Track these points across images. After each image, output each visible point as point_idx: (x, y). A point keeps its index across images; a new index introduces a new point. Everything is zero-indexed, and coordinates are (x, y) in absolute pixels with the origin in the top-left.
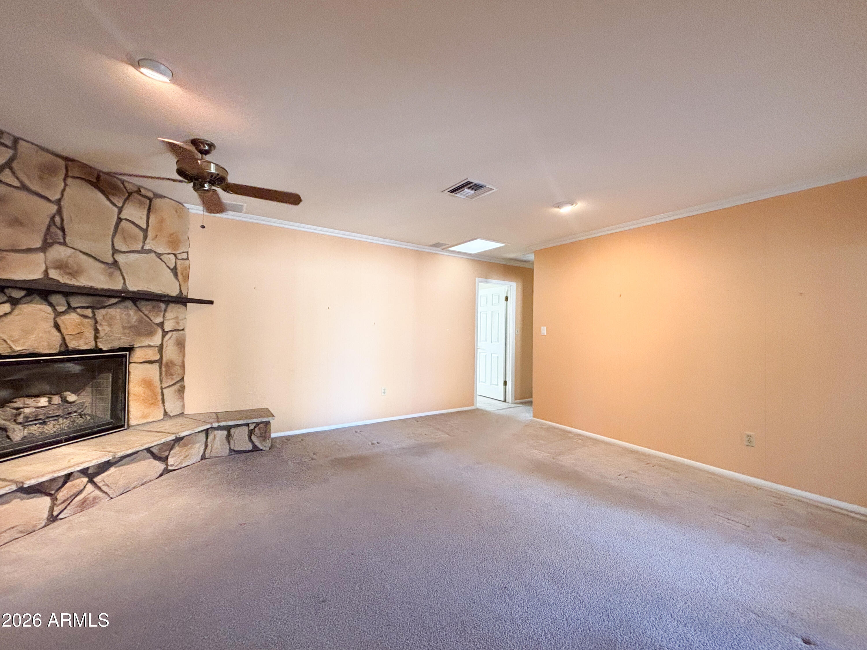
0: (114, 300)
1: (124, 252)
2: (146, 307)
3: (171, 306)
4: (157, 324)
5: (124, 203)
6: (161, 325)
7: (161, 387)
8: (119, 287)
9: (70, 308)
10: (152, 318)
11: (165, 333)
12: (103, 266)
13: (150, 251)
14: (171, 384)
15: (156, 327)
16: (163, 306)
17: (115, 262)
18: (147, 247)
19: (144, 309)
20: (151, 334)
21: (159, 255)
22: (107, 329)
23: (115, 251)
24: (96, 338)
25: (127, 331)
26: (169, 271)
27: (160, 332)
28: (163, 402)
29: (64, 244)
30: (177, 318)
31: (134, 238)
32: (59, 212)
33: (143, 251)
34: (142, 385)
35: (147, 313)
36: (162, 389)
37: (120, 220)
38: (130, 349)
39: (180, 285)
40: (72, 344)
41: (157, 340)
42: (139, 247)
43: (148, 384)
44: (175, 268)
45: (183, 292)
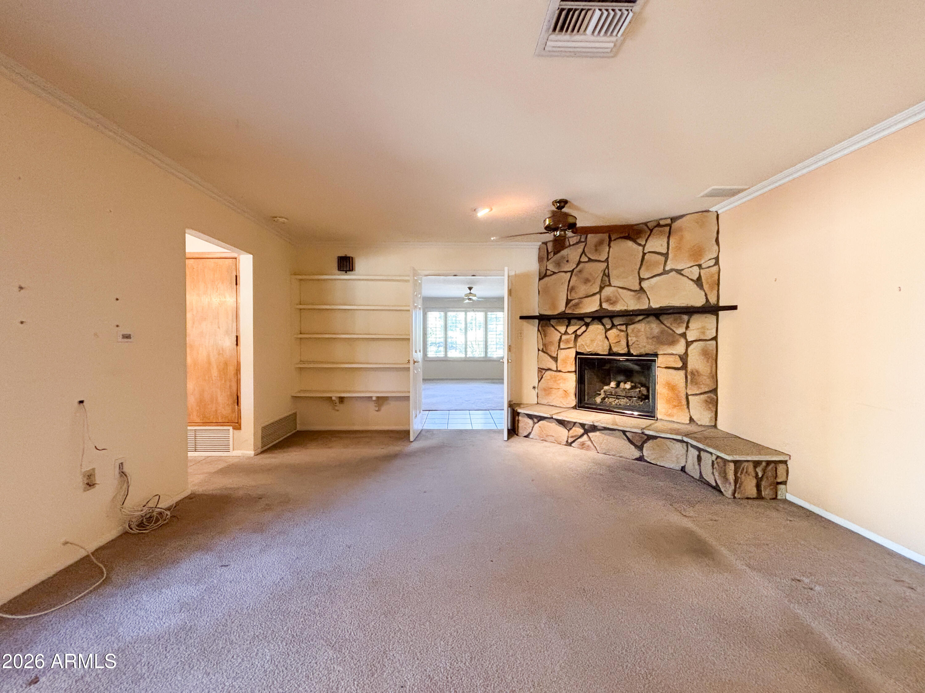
0: (640, 318)
1: (648, 279)
2: (668, 320)
3: (695, 317)
4: (680, 335)
5: (646, 241)
6: (684, 335)
7: (687, 393)
8: (645, 307)
9: (613, 326)
10: (674, 329)
11: (688, 344)
12: (632, 293)
13: (672, 270)
14: (697, 393)
15: (678, 337)
16: (686, 317)
17: (642, 288)
18: (667, 268)
19: (665, 322)
20: (673, 343)
21: (679, 272)
22: (634, 339)
23: (641, 280)
24: (628, 346)
25: (650, 341)
26: (691, 283)
27: (683, 342)
28: (688, 407)
29: (610, 285)
30: (703, 328)
31: (657, 263)
32: (608, 267)
33: (665, 272)
34: (667, 388)
35: (668, 325)
36: (687, 396)
37: (644, 254)
38: (656, 355)
39: (706, 295)
40: (615, 349)
41: (680, 348)
42: (660, 270)
43: (672, 388)
44: (699, 278)
45: (710, 300)
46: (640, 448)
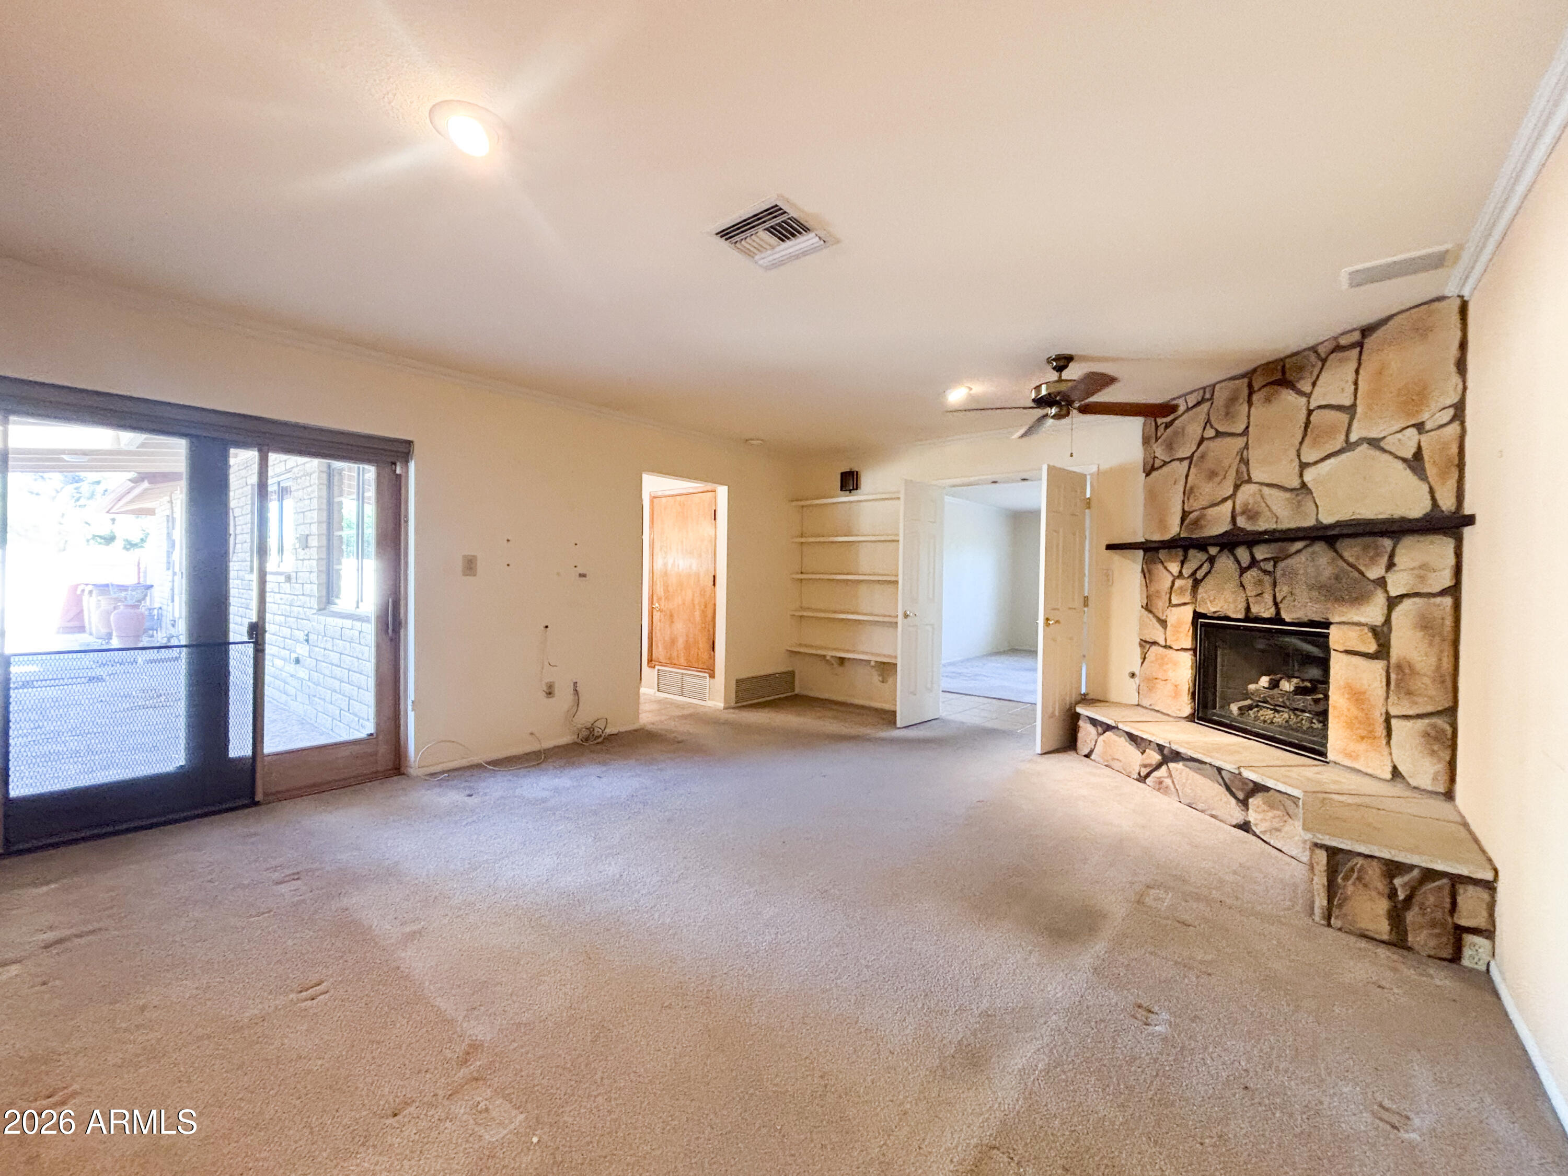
0: (1299, 545)
1: (1316, 463)
2: (1351, 550)
3: (1408, 542)
4: (1373, 581)
5: (1314, 384)
6: (1381, 582)
7: (1387, 713)
8: (1310, 522)
9: (1254, 563)
10: (1363, 568)
11: (1393, 603)
12: (1288, 495)
13: (1362, 441)
14: (1411, 713)
15: (1371, 587)
16: (1387, 543)
17: (1304, 485)
18: (1353, 438)
19: (1346, 554)
20: (1359, 598)
21: (1375, 443)
22: (1285, 589)
23: (1303, 466)
24: (1276, 604)
25: (1315, 594)
26: (1400, 465)
27: (1380, 600)
28: (1388, 743)
29: (1249, 481)
30: (1423, 566)
31: (1331, 431)
32: (1246, 447)
33: (1349, 446)
34: (1347, 696)
35: (1351, 560)
36: (1388, 719)
37: (1310, 412)
38: (1327, 625)
39: (1432, 491)
40: (1255, 610)
41: (1373, 612)
42: (1339, 443)
43: (1358, 696)
44: (1418, 455)
45: (1441, 502)
46: (1244, 803)
